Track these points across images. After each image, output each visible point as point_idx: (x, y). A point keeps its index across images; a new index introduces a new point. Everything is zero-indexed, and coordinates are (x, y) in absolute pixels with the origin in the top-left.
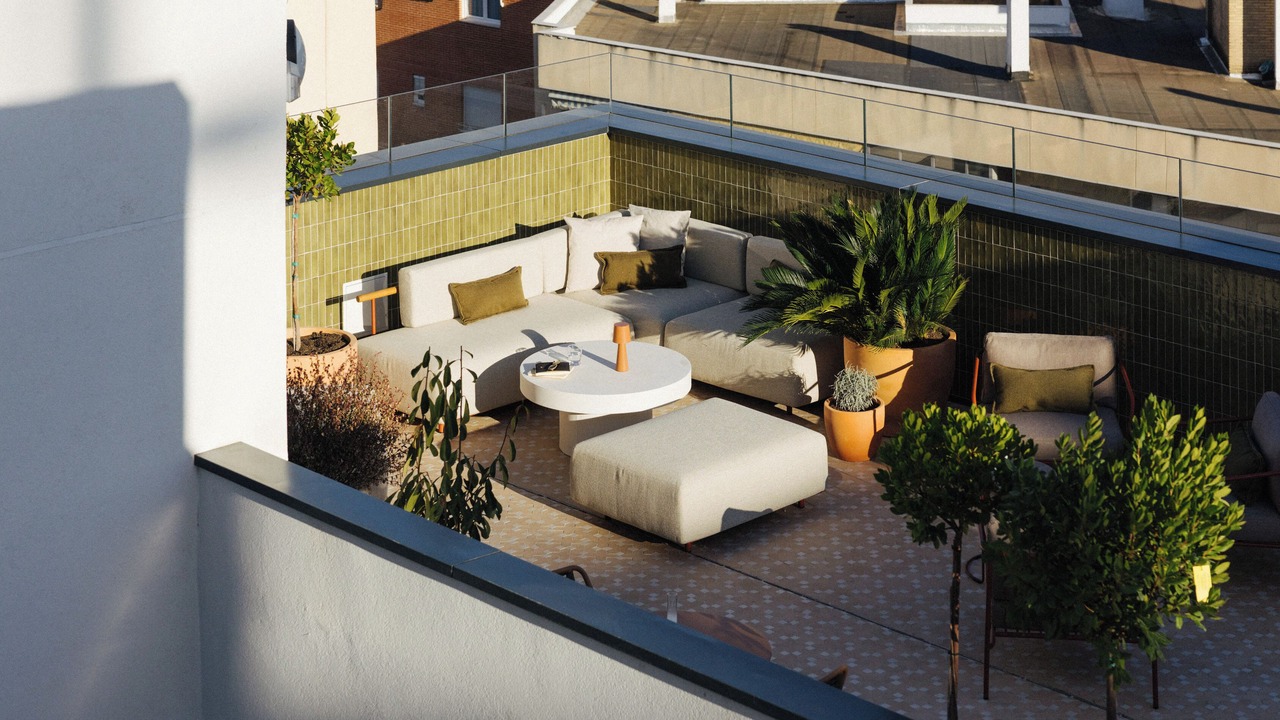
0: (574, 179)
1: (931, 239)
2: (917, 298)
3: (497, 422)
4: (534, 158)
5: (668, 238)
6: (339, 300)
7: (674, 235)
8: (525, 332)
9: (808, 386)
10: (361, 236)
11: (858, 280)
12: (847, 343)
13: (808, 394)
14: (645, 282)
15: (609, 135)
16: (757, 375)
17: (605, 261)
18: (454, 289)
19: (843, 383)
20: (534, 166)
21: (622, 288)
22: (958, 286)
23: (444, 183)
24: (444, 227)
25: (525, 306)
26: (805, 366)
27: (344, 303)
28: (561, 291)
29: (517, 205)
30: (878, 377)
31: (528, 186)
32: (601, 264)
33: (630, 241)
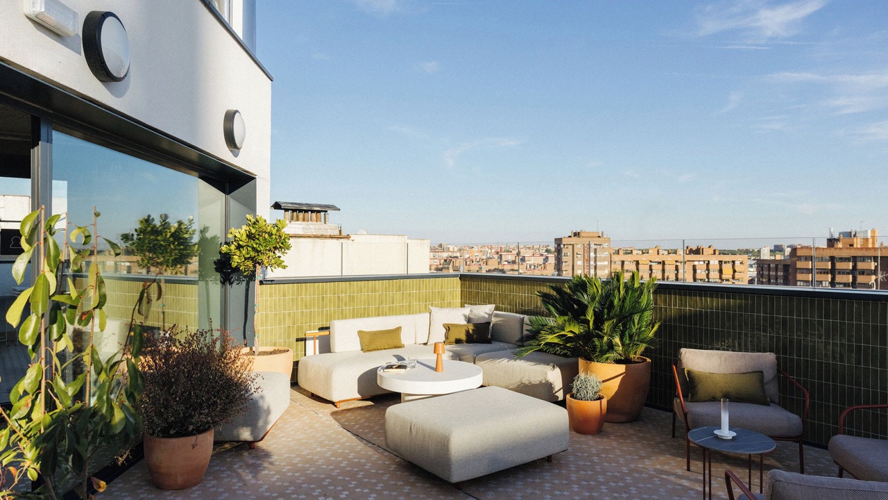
0: (441, 297)
1: (636, 294)
2: (627, 333)
3: (372, 403)
4: (419, 284)
5: (484, 317)
6: (305, 340)
7: (487, 316)
8: (394, 356)
9: (556, 389)
10: (318, 307)
11: (590, 316)
12: (581, 362)
13: (557, 394)
14: (471, 339)
15: (460, 278)
16: (527, 382)
17: (448, 328)
18: (361, 334)
19: (579, 382)
20: (420, 287)
21: (458, 341)
22: (653, 328)
23: (368, 288)
24: (368, 310)
25: (401, 347)
26: (555, 376)
27: (307, 342)
28: (425, 344)
29: (410, 306)
30: (603, 382)
31: (416, 297)
32: (446, 329)
33: (463, 318)
